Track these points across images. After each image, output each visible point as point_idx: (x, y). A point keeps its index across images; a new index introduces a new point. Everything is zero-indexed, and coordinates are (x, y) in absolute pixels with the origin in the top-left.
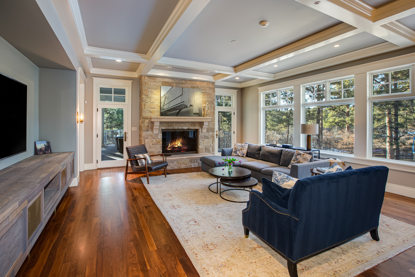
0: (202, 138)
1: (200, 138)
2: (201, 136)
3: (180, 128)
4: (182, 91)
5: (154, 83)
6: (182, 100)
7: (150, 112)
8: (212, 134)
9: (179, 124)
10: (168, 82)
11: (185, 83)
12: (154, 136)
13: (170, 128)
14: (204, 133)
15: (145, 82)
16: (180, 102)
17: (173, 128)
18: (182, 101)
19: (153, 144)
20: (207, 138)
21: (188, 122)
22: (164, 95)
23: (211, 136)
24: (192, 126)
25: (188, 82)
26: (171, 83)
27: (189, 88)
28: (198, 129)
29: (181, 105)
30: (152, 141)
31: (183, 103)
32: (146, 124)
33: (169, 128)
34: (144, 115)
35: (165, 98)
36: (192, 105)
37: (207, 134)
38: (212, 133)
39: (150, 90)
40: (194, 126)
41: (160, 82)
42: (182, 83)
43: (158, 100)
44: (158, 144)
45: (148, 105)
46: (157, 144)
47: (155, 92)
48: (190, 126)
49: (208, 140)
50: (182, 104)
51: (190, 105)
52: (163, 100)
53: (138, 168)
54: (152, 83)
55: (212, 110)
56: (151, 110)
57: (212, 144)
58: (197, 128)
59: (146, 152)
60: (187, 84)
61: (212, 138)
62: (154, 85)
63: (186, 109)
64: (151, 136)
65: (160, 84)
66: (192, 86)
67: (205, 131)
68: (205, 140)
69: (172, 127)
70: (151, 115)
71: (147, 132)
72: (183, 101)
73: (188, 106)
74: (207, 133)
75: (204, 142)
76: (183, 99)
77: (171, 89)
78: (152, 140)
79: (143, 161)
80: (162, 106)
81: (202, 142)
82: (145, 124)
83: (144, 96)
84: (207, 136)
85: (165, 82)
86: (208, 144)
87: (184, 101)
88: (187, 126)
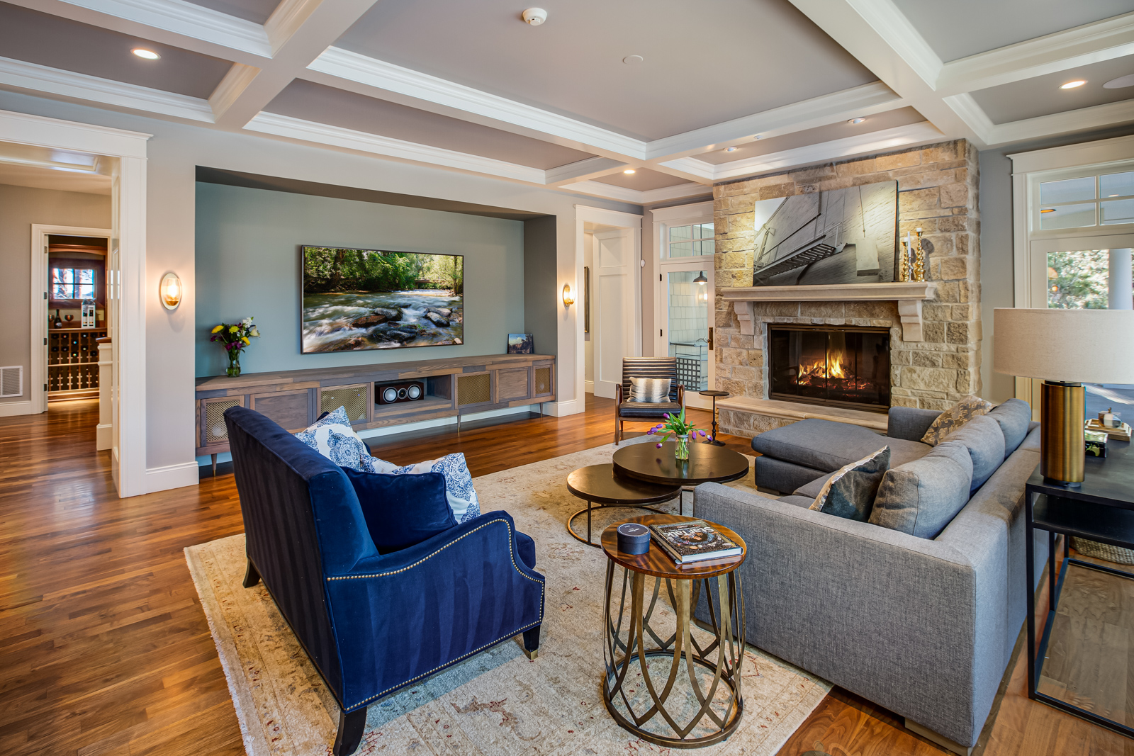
0: (904, 359)
1: (897, 361)
2: (900, 352)
3: (817, 321)
4: (817, 204)
5: (741, 198)
6: (818, 231)
7: (734, 277)
8: (955, 350)
9: (813, 310)
10: (776, 186)
11: (833, 174)
12: (742, 341)
13: (785, 321)
14: (914, 344)
15: (720, 201)
16: (812, 239)
17: (795, 322)
18: (819, 235)
19: (741, 363)
20: (928, 362)
21: (847, 303)
22: (764, 226)
23: (950, 359)
24: (860, 316)
25: (843, 167)
26: (787, 185)
27: (846, 187)
28: (888, 326)
29: (815, 247)
30: (739, 355)
31: (820, 242)
32: (725, 309)
33: (784, 319)
35: (767, 234)
36: (854, 245)
37: (927, 347)
38: (953, 347)
39: (731, 218)
40: (872, 315)
41: (754, 191)
42: (820, 179)
44: (754, 363)
45: (729, 257)
46: (750, 364)
47: (742, 221)
48: (854, 316)
49: (932, 369)
50: (819, 245)
51: (847, 246)
52: (760, 240)
54: (735, 199)
55: (954, 253)
56: (736, 270)
57: (952, 391)
58: (881, 321)
60: (840, 175)
61: (956, 366)
62: (740, 202)
63: (830, 258)
64: (737, 340)
65: (755, 195)
66: (857, 178)
67: (920, 336)
68: (918, 369)
69: (792, 318)
70: (736, 285)
71: (728, 330)
72: (822, 234)
73: (840, 248)
74: (926, 345)
75: (915, 376)
76: (820, 228)
77: (783, 204)
78: (739, 350)
80: (756, 259)
81: (905, 377)
82: (721, 309)
84: (930, 356)
85: (769, 187)
86: (933, 388)
87: (825, 236)
88: (841, 316)
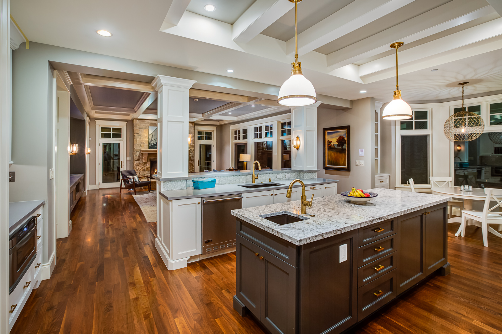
5: (144, 124)
7: (141, 146)
10: (154, 123)
15: (136, 124)
19: (142, 170)
22: (152, 133)
32: (138, 155)
33: (155, 158)
34: (136, 148)
35: (153, 135)
39: (140, 130)
41: (148, 123)
43: (147, 137)
45: (139, 141)
47: (144, 131)
52: (150, 137)
53: (129, 185)
54: (142, 124)
56: (142, 144)
59: (136, 174)
62: (143, 126)
65: (149, 125)
70: (141, 148)
77: (157, 128)
78: (142, 167)
79: (132, 179)
80: (150, 142)
83: (135, 134)
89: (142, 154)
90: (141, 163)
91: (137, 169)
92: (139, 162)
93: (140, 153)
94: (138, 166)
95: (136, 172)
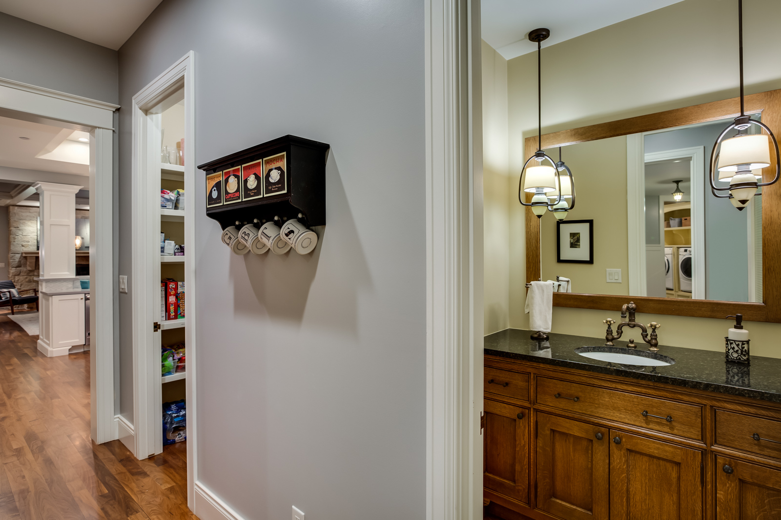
7: (23, 246)
15: (14, 213)
34: (13, 249)
39: (21, 221)
41: (36, 212)
43: (33, 232)
47: (29, 224)
54: (24, 214)
56: (24, 243)
59: (14, 287)
70: (24, 249)
79: (8, 294)
80: (38, 240)
83: (12, 229)
89: (26, 258)
90: (23, 272)
91: (16, 279)
92: (21, 270)
93: (21, 256)
94: (19, 275)
95: (15, 284)
